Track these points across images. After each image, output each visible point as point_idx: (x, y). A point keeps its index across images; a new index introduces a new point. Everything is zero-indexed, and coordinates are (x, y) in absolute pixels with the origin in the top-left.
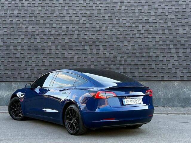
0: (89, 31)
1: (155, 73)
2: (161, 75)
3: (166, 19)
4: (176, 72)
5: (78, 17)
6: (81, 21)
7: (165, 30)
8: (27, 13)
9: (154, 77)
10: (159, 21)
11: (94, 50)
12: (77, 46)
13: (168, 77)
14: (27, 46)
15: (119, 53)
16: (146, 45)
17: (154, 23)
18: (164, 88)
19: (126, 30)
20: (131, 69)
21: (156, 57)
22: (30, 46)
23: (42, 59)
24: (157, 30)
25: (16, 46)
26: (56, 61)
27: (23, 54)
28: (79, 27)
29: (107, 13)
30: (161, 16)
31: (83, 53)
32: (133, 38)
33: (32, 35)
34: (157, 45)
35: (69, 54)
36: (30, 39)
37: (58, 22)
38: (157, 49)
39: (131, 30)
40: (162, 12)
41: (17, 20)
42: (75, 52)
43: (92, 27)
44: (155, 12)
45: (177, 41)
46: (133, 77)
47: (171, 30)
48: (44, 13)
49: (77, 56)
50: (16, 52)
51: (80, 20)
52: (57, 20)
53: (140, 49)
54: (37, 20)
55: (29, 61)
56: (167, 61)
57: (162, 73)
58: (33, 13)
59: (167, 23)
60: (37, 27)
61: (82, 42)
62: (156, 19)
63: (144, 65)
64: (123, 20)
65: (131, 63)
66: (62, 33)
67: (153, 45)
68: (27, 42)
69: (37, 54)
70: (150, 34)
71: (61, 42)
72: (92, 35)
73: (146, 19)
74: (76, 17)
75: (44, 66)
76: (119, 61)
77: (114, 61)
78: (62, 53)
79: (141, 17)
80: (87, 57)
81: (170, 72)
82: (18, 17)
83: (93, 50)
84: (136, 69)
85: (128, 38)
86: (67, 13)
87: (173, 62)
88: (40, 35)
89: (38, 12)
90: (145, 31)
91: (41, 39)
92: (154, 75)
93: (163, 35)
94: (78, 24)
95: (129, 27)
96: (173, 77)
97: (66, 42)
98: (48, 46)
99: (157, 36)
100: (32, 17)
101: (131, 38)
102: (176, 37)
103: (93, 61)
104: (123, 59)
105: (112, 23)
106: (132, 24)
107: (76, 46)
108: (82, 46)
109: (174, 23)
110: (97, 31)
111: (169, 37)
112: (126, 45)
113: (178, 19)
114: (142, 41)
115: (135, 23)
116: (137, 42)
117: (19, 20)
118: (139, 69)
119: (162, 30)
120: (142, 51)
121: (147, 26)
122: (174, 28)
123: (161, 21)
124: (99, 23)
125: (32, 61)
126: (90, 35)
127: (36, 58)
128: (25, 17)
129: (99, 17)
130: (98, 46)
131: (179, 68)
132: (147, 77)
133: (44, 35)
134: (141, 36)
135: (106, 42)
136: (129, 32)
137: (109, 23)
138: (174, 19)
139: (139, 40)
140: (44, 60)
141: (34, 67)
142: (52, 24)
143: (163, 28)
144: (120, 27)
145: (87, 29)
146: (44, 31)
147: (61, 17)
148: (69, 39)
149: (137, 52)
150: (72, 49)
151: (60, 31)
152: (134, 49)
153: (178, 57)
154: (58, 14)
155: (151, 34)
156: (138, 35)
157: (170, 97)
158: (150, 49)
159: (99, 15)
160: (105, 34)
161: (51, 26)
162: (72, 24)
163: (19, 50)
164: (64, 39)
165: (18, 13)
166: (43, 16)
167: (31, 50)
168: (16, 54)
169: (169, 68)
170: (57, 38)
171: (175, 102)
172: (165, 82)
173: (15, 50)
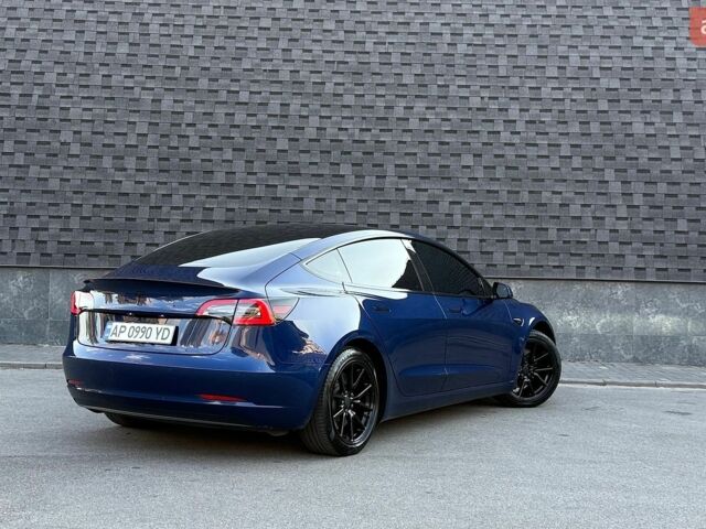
0: (352, 118)
1: (558, 254)
2: (575, 262)
3: (594, 89)
4: (623, 256)
5: (320, 72)
6: (329, 87)
7: (588, 123)
8: (157, 56)
9: (554, 267)
10: (570, 94)
11: (367, 178)
12: (316, 164)
13: (598, 268)
14: (156, 159)
15: (445, 190)
16: (530, 168)
17: (554, 100)
18: (583, 302)
19: (470, 120)
20: (481, 241)
21: (561, 205)
22: (167, 159)
23: (204, 203)
24: (566, 122)
25: (122, 158)
26: (249, 210)
27: (143, 183)
28: (322, 106)
29: (410, 64)
30: (577, 78)
31: (333, 188)
32: (491, 144)
33: (173, 125)
34: (563, 170)
35: (288, 187)
36: (167, 136)
37: (255, 88)
38: (565, 181)
39: (483, 121)
40: (580, 68)
41: (126, 77)
42: (309, 183)
43: (364, 107)
44: (559, 68)
45: (627, 159)
46: (488, 265)
47: (609, 123)
48: (212, 58)
49: (313, 195)
50: (119, 176)
51: (323, 83)
52: (252, 81)
53: (513, 180)
54: (188, 79)
55: (160, 207)
56: (594, 218)
57: (577, 258)
58: (178, 57)
59: (596, 101)
60: (190, 100)
61: (329, 152)
62: (561, 89)
63: (523, 229)
64: (459, 86)
65: (482, 222)
66: (267, 121)
67: (553, 168)
68: (157, 147)
69: (187, 184)
70: (541, 133)
71: (264, 151)
72: (362, 130)
73: (530, 88)
74: (312, 72)
75: (209, 224)
76: (447, 215)
77: (431, 215)
78: (267, 186)
79: (515, 81)
80: (345, 200)
81: (603, 255)
82: (130, 66)
83: (364, 177)
84: (498, 241)
85: (476, 144)
86: (284, 61)
87: (614, 225)
88: (198, 126)
89: (191, 53)
90: (529, 125)
91: (201, 137)
92: (555, 261)
93: (584, 138)
94: (320, 95)
95: (478, 109)
96: (613, 268)
97: (279, 151)
98: (223, 161)
99: (564, 141)
100: (174, 67)
101: (484, 144)
102: (623, 147)
103: (365, 213)
104: (457, 210)
105: (426, 97)
106: (486, 100)
107: (311, 163)
108: (331, 164)
109: (619, 101)
110: (378, 119)
111: (601, 146)
112: (468, 167)
113: (629, 90)
114: (516, 156)
115: (497, 98)
116: (502, 156)
117: (132, 77)
118: (506, 241)
119: (580, 123)
120: (516, 186)
121: (535, 108)
122: (616, 119)
123: (578, 96)
124: (384, 96)
125: (172, 208)
126: (357, 131)
127: (185, 196)
128: (151, 67)
129: (387, 76)
130: (381, 165)
131: (630, 243)
132: (531, 266)
133: (210, 126)
134: (516, 139)
135: (406, 154)
136: (477, 125)
137: (416, 96)
138: (616, 89)
139: (510, 152)
140: (210, 203)
141: (179, 227)
142: (238, 92)
143: (582, 118)
144: (449, 108)
145: (346, 113)
146: (211, 114)
147: (265, 70)
148: (291, 140)
149: (503, 189)
150: (299, 174)
151: (262, 116)
152: (491, 179)
153: (628, 207)
154: (257, 61)
155: (547, 133)
156: (505, 136)
157: (599, 332)
158: (543, 180)
159: (385, 70)
160: (404, 131)
161: (233, 98)
162: (301, 94)
163: (129, 172)
164: (275, 139)
165: (128, 55)
166: (208, 65)
167: (167, 171)
168: (121, 182)
169: (600, 243)
170: (252, 139)
171: (615, 348)
172: (588, 285)
173: (117, 169)
